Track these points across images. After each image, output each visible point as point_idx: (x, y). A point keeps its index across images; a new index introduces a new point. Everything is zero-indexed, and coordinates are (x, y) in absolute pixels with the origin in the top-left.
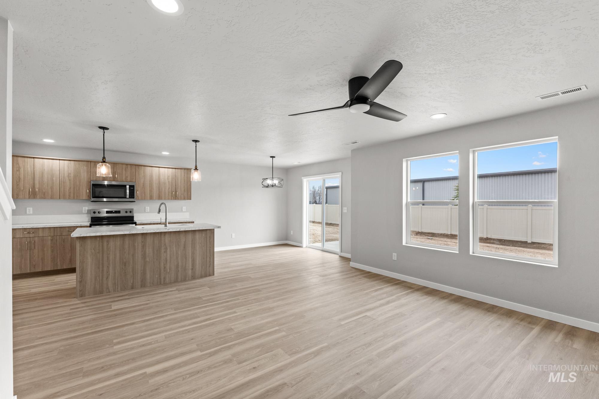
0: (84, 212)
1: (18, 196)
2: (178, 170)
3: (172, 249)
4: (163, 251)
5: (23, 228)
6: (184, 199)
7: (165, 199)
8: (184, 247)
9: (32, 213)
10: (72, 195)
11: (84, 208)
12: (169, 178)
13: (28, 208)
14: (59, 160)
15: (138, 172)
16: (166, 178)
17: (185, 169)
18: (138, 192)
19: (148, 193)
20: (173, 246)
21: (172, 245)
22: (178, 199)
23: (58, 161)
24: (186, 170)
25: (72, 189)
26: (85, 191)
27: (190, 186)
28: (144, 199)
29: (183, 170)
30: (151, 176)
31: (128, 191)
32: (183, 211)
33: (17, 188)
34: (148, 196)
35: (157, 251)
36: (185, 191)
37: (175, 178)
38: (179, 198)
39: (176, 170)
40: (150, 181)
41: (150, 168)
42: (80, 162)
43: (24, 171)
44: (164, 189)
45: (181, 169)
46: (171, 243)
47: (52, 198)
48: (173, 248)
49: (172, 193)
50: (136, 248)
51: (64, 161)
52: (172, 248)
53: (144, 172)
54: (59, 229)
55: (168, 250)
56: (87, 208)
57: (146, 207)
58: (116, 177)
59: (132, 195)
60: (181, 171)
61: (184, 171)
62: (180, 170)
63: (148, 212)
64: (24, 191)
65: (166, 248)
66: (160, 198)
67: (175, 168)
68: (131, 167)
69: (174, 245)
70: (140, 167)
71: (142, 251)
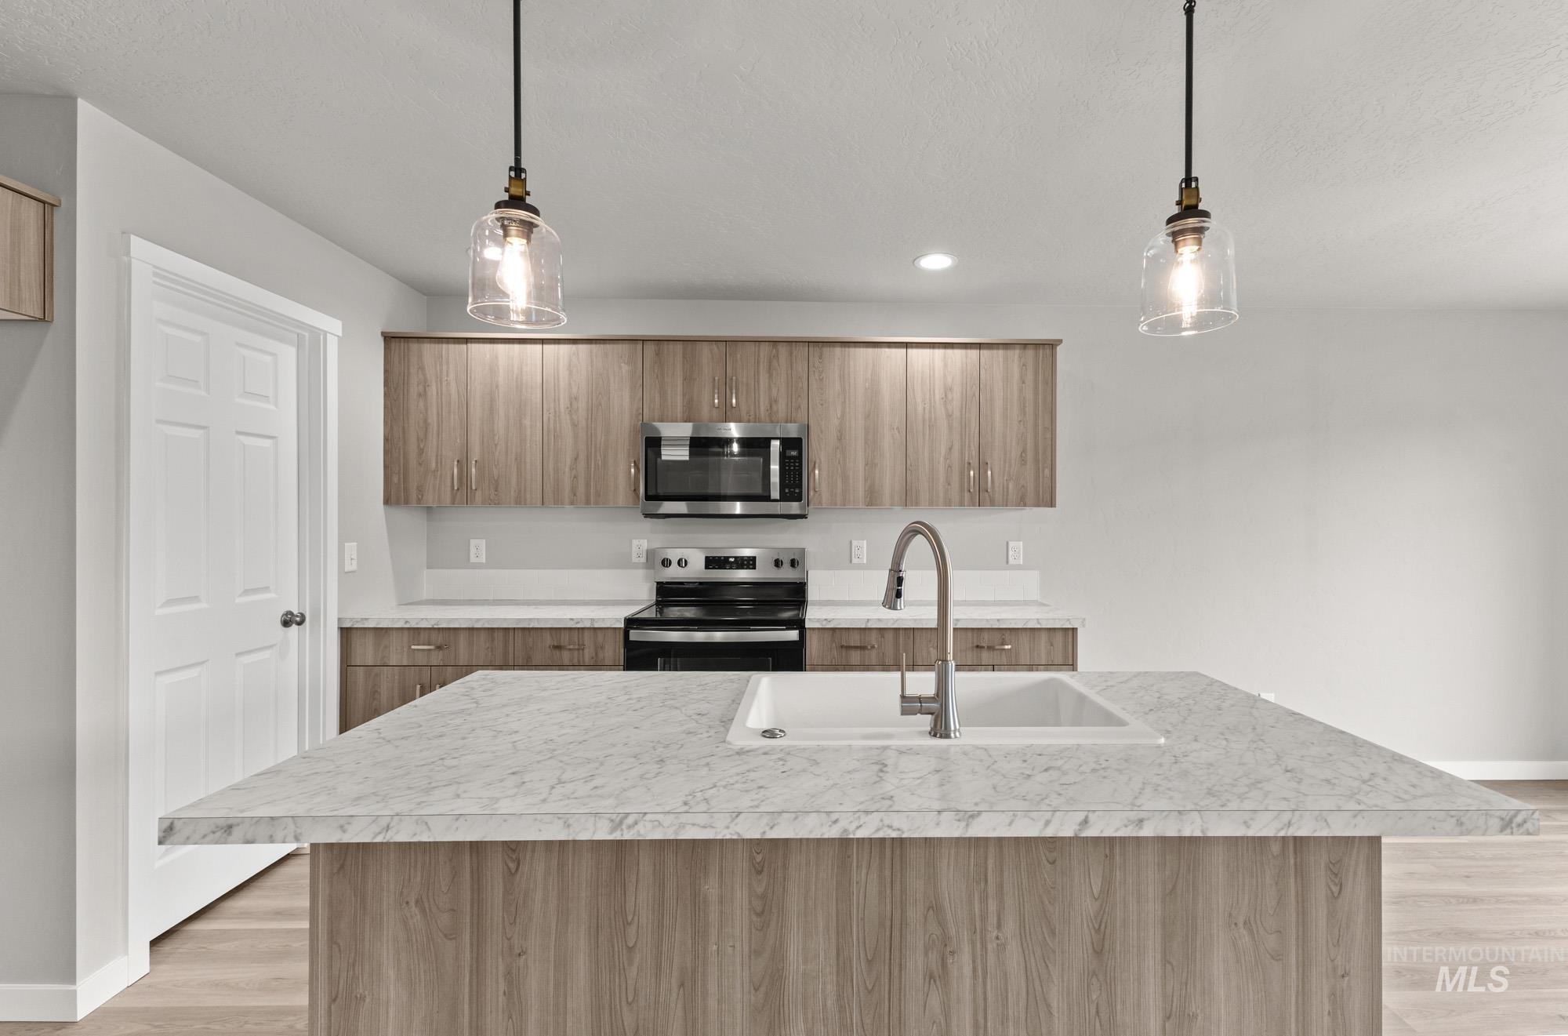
0: (635, 559)
1: (422, 496)
2: (995, 352)
3: (991, 959)
4: (916, 963)
5: (407, 626)
6: (1022, 502)
7: (932, 503)
8: (1098, 952)
9: (484, 561)
10: (581, 490)
11: (635, 542)
12: (950, 397)
13: (473, 542)
14: (543, 341)
15: (821, 373)
16: (937, 397)
17: (1024, 345)
18: (817, 472)
19: (861, 474)
20: (999, 926)
21: (993, 920)
22: (992, 503)
23: (539, 347)
24: (1030, 352)
25: (582, 464)
26: (624, 470)
27: (1049, 436)
28: (842, 502)
29: (1017, 352)
30: (873, 393)
31: (775, 467)
32: (1012, 561)
33: (420, 464)
34: (860, 489)
35: (869, 962)
36: (1023, 461)
37: (977, 391)
38: (998, 497)
39: (985, 353)
40: (867, 417)
41: (870, 351)
42: (609, 347)
43: (437, 393)
44: (926, 455)
45: (1006, 346)
46: (984, 898)
47: (520, 501)
48: (1001, 947)
49: (963, 474)
50: (713, 916)
51: (556, 346)
52: (991, 946)
53: (842, 377)
54: (519, 634)
55: (963, 964)
56: (645, 544)
57: (855, 543)
58: (734, 405)
59: (794, 485)
60: (1006, 359)
61: (1020, 357)
62: (1000, 353)
63: (860, 567)
64: (439, 472)
65: (944, 947)
66: (908, 498)
67: (979, 346)
68: (791, 354)
69: (1011, 926)
70: (826, 350)
71: (756, 953)
